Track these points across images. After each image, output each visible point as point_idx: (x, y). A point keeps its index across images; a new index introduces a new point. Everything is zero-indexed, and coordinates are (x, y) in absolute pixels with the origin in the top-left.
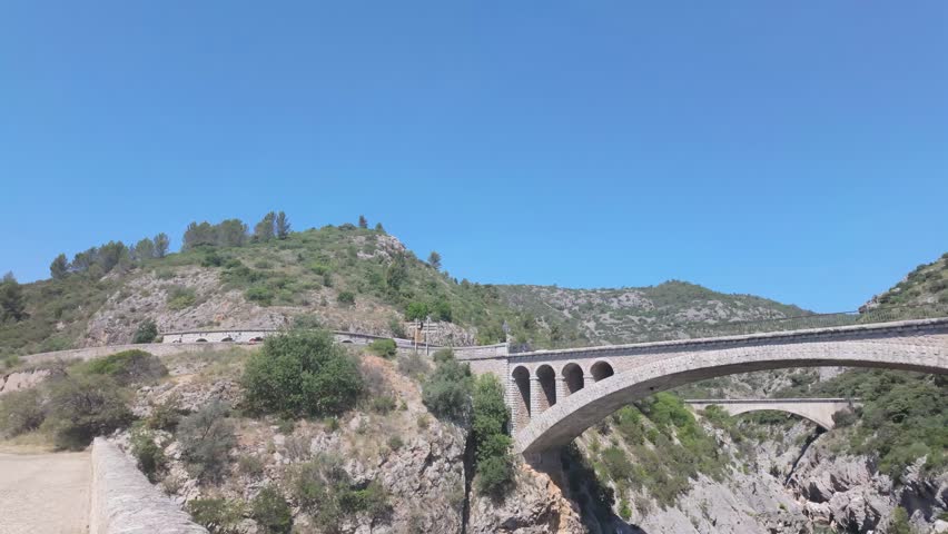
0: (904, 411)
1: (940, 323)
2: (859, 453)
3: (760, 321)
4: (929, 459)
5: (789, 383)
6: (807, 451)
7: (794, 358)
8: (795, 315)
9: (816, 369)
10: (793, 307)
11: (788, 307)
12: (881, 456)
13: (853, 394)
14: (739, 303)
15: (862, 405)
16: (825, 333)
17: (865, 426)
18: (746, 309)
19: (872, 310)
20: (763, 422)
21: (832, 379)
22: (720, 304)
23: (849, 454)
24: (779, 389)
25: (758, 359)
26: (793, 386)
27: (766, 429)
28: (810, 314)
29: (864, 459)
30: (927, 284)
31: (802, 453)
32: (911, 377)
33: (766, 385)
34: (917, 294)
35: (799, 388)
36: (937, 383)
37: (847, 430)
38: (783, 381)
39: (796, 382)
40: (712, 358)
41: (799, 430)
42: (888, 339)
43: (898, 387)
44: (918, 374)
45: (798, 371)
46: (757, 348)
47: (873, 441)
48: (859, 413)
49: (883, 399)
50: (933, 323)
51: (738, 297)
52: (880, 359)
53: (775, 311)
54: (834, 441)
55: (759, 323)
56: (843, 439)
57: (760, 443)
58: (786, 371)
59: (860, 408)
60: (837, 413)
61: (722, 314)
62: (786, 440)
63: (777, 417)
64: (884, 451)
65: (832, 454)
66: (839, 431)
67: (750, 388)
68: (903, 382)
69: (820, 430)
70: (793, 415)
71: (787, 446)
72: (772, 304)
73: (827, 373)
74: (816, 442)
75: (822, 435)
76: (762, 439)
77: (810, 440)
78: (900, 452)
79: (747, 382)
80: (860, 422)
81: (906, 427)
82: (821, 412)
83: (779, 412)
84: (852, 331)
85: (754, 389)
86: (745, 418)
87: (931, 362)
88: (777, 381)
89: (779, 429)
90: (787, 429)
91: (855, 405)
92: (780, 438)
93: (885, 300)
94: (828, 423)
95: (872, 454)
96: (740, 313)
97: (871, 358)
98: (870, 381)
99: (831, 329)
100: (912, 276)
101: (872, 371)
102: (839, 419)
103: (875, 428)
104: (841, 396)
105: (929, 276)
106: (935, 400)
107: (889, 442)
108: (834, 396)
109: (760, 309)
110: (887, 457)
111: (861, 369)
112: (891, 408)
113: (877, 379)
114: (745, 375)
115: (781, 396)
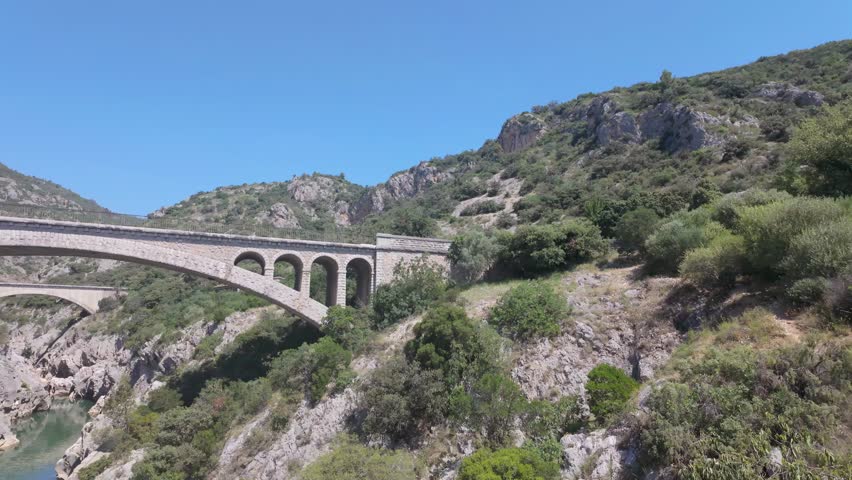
0: (158, 300)
1: (195, 235)
2: (112, 333)
3: (56, 208)
4: (163, 337)
5: (67, 270)
6: (67, 333)
7: (72, 247)
8: (91, 209)
9: (97, 260)
10: (92, 203)
11: (86, 201)
12: (130, 335)
13: (123, 284)
14: (36, 187)
15: (127, 294)
16: (107, 229)
17: (124, 311)
18: (42, 194)
19: (159, 218)
20: (28, 306)
21: (109, 271)
22: (14, 183)
23: (104, 334)
24: (55, 275)
25: (34, 244)
26: (70, 274)
27: (30, 312)
28: (106, 212)
29: (115, 337)
30: (201, 206)
31: (61, 335)
32: (169, 275)
33: (42, 271)
34: (192, 212)
35: (76, 276)
36: (186, 281)
37: (108, 314)
38: (63, 268)
39: (74, 270)
41: (65, 313)
42: (155, 243)
43: (158, 280)
44: (174, 272)
45: (79, 260)
46: (35, 233)
47: (127, 324)
48: (122, 300)
49: (144, 289)
50: (190, 235)
51: (37, 181)
52: (145, 257)
53: (73, 203)
54: (94, 324)
55: (56, 211)
56: (102, 321)
57: (19, 327)
58: (67, 259)
59: (124, 296)
60: (104, 300)
61: (13, 193)
62: (48, 323)
63: (47, 302)
64: (133, 330)
65: (88, 334)
66: (101, 315)
67: (24, 272)
68: (163, 277)
69: (85, 313)
70: (62, 300)
71: (48, 328)
72: (74, 196)
73: (105, 265)
74: (77, 325)
75: (85, 319)
76: (22, 322)
77: (72, 322)
78: (144, 331)
79: (23, 266)
80: (121, 308)
81: (155, 312)
82: (89, 298)
83: (48, 297)
84: (130, 231)
85: (29, 273)
86: (8, 301)
87: (180, 264)
88: (56, 268)
89: (45, 313)
90: (53, 313)
91: (121, 294)
92: (42, 321)
93: (169, 212)
94: (94, 307)
95: (123, 333)
96: (34, 196)
97: (139, 255)
98: (141, 273)
99: (113, 227)
100: (193, 198)
101: (143, 267)
102: (105, 305)
103: (132, 312)
104: (111, 285)
105: (204, 200)
106: (180, 292)
107: (139, 323)
108: (105, 285)
109: (59, 198)
110: (134, 336)
111: (135, 264)
112: (149, 297)
113: (144, 274)
114: (22, 259)
115: (55, 282)
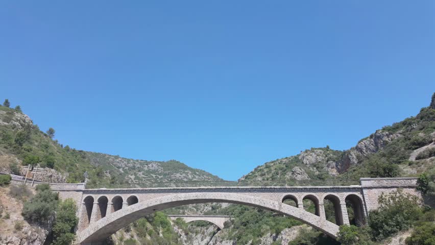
0: (248, 222)
1: (262, 188)
2: (231, 239)
3: (204, 181)
4: (253, 242)
5: (210, 208)
6: (213, 239)
7: (213, 198)
8: (218, 181)
9: (221, 203)
10: (217, 177)
11: (214, 176)
12: (238, 240)
13: (232, 214)
14: (197, 173)
15: (234, 219)
16: (226, 189)
17: (234, 228)
18: (200, 176)
19: (242, 181)
20: (198, 226)
21: (226, 208)
22: (190, 173)
23: (227, 240)
24: (206, 211)
25: (200, 198)
26: (212, 210)
27: (199, 229)
28: (222, 181)
29: (232, 241)
30: (260, 173)
31: (211, 239)
32: (250, 208)
33: (202, 209)
34: (256, 176)
35: (214, 211)
36: (259, 211)
37: (228, 230)
38: (208, 208)
39: (213, 208)
40: (182, 196)
41: (211, 229)
42: (246, 193)
43: (246, 212)
44: (253, 207)
45: (214, 204)
46: (201, 193)
47: (236, 234)
48: (233, 222)
49: (241, 217)
50: (260, 188)
51: (197, 170)
52: (242, 201)
53: (210, 178)
54: (223, 234)
55: (204, 182)
56: (226, 233)
57: (196, 235)
58: (210, 204)
59: (233, 220)
60: (225, 222)
61: (190, 177)
62: (206, 234)
63: (204, 224)
64: (239, 238)
65: (221, 240)
66: (225, 229)
67: (195, 210)
68: (248, 210)
69: (219, 229)
70: (210, 223)
71: (206, 236)
72: (209, 175)
73: (224, 205)
74: (216, 234)
75: (219, 232)
76: (197, 233)
77: (214, 233)
78: (244, 238)
79: (195, 207)
80: (233, 226)
81: (247, 228)
82: (219, 221)
83: (205, 221)
84: (235, 189)
85: (197, 211)
86: (191, 224)
87: (257, 203)
88: (206, 208)
89: (204, 229)
90: (207, 229)
91: (232, 219)
92: (203, 233)
93: (246, 177)
94: (222, 226)
95: (235, 239)
96: (197, 177)
97: (239, 200)
98: (238, 209)
99: (228, 187)
100: (256, 169)
101: (239, 205)
102: (226, 224)
103: (237, 228)
104: (228, 215)
105: (260, 170)
106: (257, 217)
107: (241, 234)
108: (225, 215)
109: (205, 176)
110: (240, 241)
111: (236, 204)
112: (244, 220)
113: (240, 208)
114: (194, 205)
115: (207, 214)
